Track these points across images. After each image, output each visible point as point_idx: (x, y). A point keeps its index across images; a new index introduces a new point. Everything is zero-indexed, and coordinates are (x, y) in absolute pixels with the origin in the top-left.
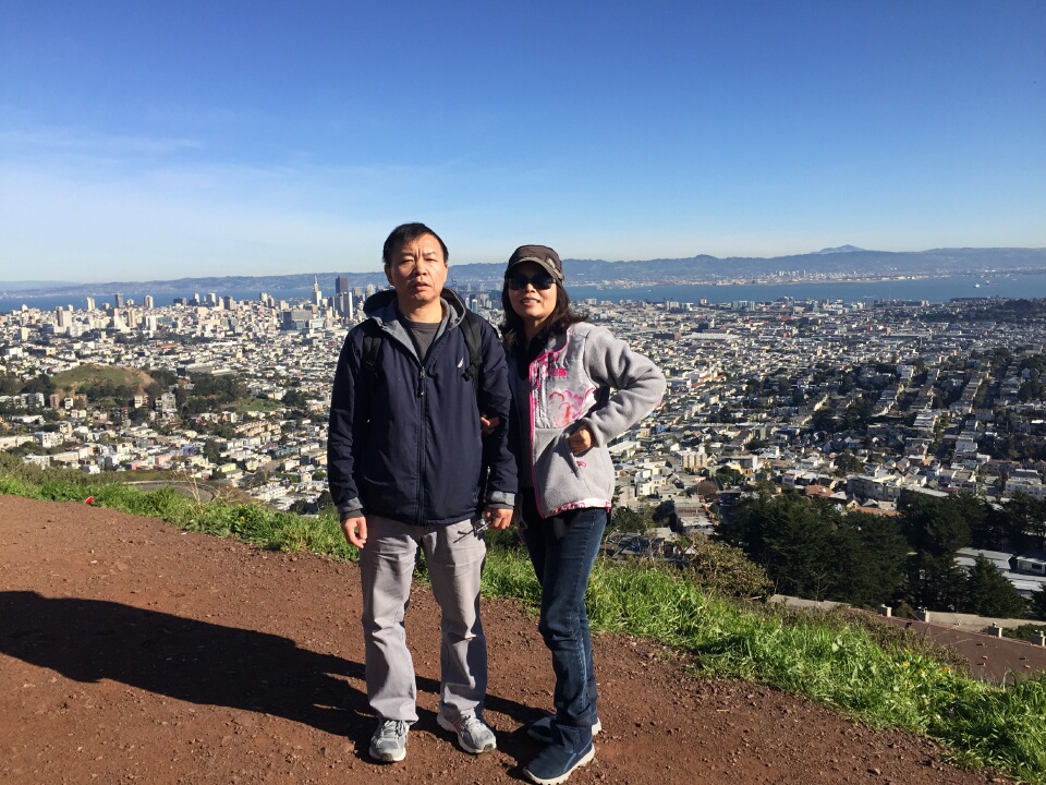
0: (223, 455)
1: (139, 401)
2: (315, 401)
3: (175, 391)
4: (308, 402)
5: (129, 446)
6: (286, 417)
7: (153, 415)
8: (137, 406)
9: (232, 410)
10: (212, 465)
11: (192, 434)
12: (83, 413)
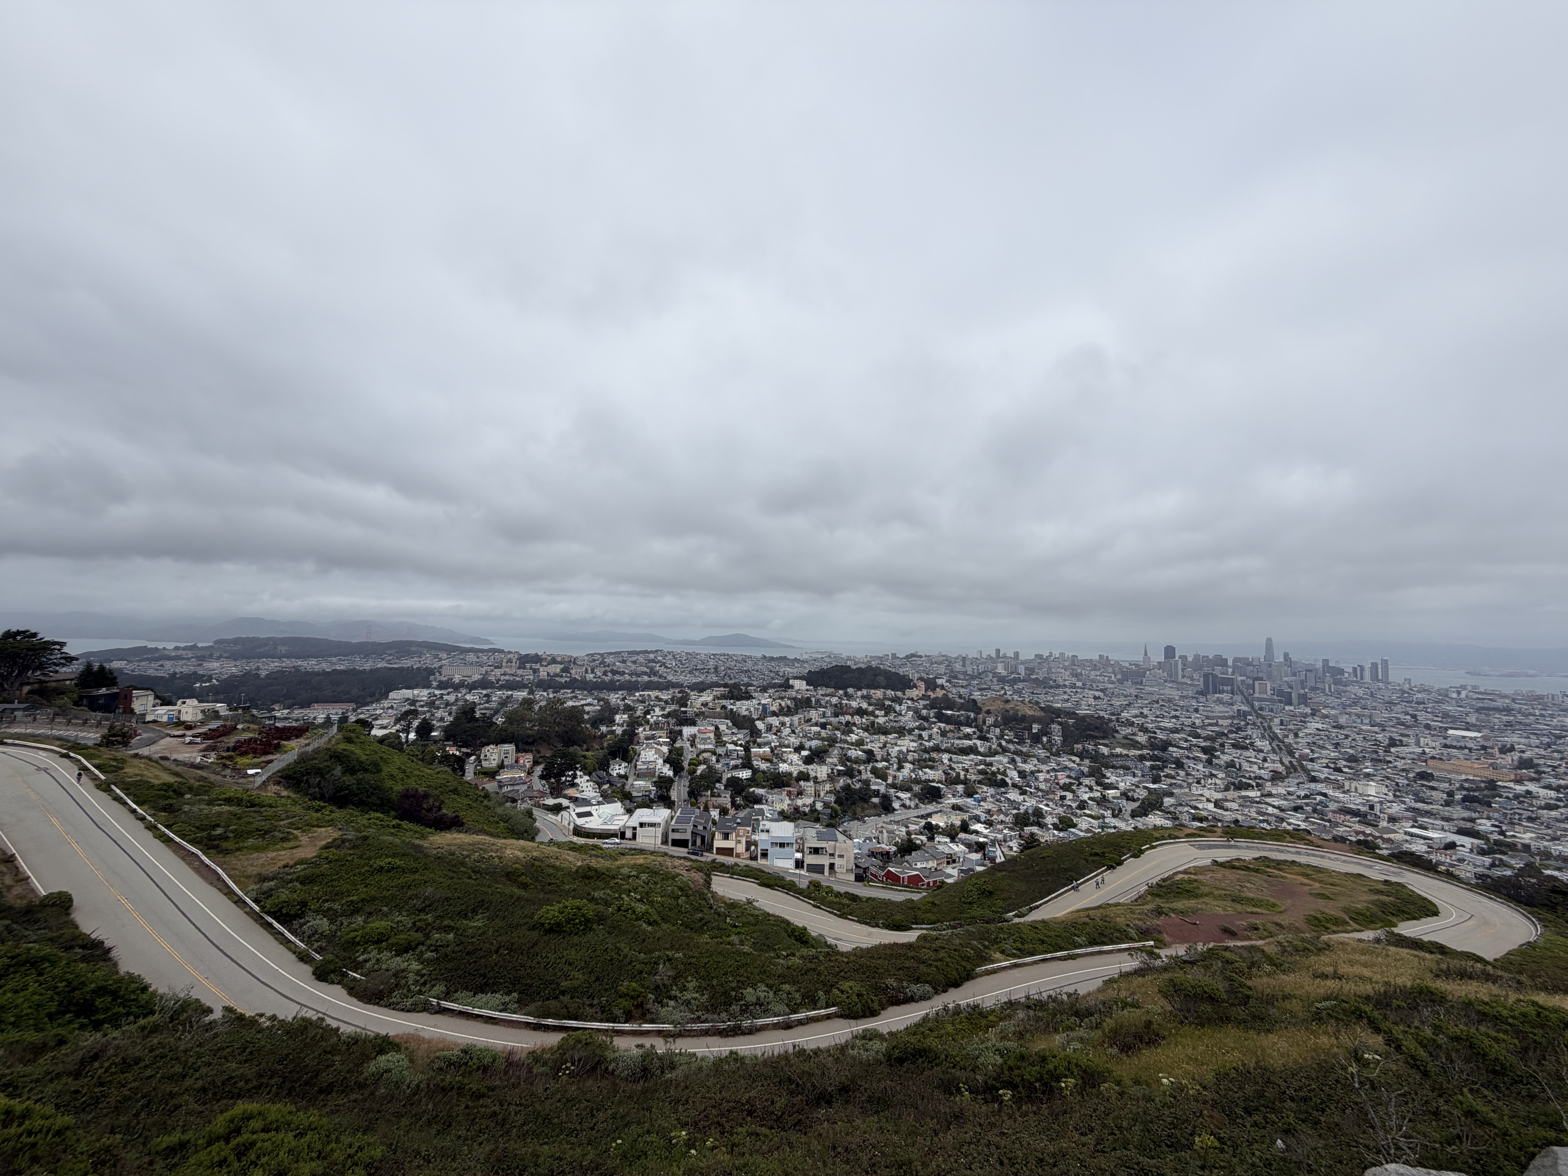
0: (1107, 781)
1: (1036, 728)
2: (1175, 749)
3: (1060, 724)
4: (1171, 749)
5: (1035, 762)
6: (1153, 758)
7: (1045, 739)
8: (1034, 731)
9: (1106, 745)
10: (1099, 788)
11: (1077, 759)
12: (998, 730)
